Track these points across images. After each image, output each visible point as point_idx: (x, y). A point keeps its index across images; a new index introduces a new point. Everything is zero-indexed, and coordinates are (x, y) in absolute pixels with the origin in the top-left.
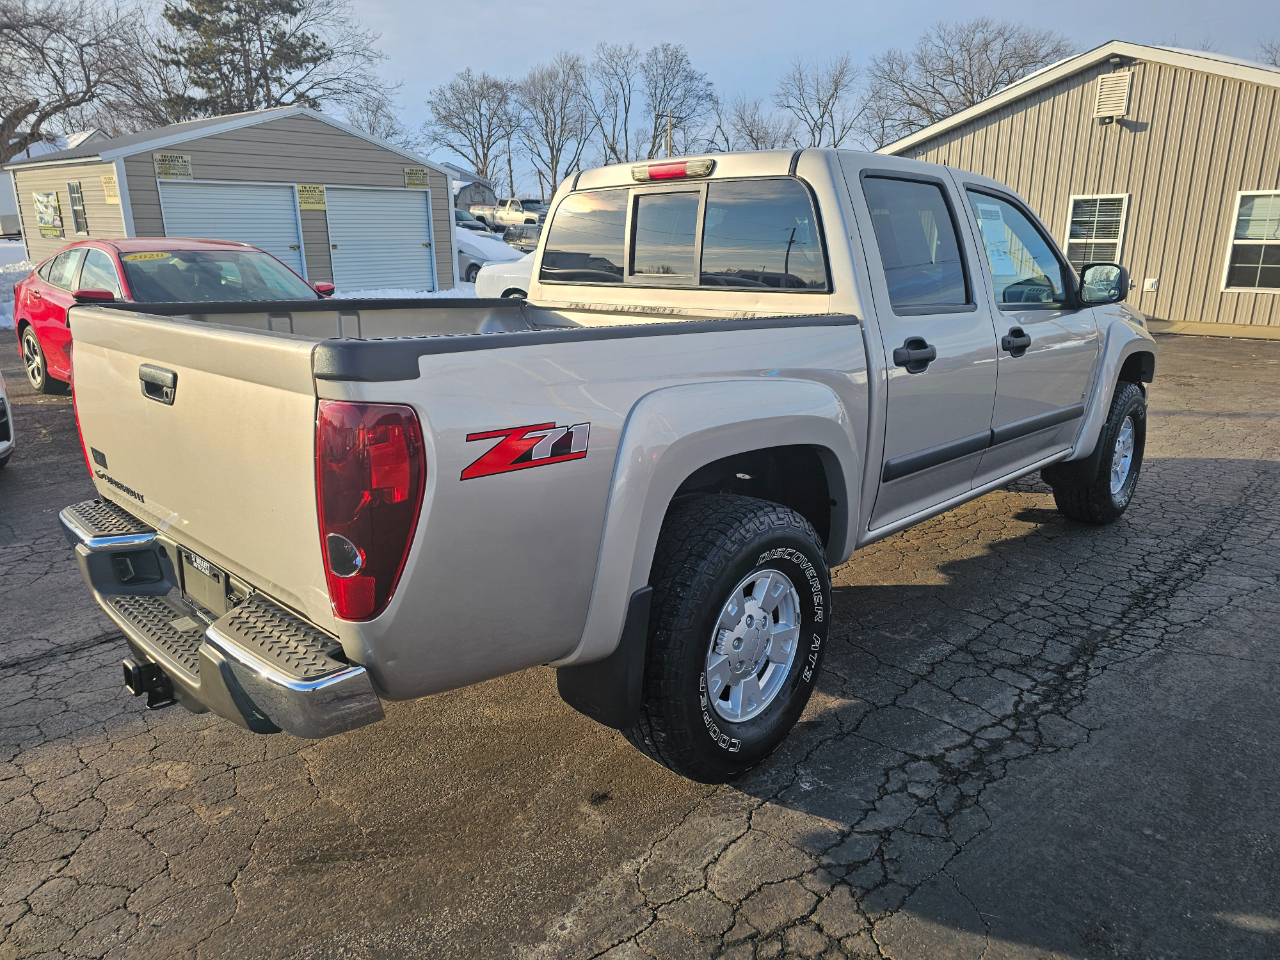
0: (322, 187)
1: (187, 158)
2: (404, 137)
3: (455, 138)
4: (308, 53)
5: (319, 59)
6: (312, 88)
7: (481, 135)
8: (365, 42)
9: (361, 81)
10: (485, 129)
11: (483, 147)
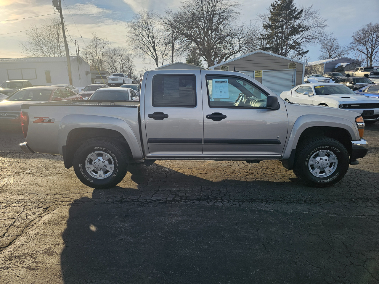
0: (262, 71)
1: (228, 66)
2: (342, 49)
3: (361, 47)
4: (301, 29)
5: (304, 30)
6: (302, 39)
7: (372, 45)
8: (322, 22)
9: (319, 35)
10: (374, 42)
11: (372, 49)
